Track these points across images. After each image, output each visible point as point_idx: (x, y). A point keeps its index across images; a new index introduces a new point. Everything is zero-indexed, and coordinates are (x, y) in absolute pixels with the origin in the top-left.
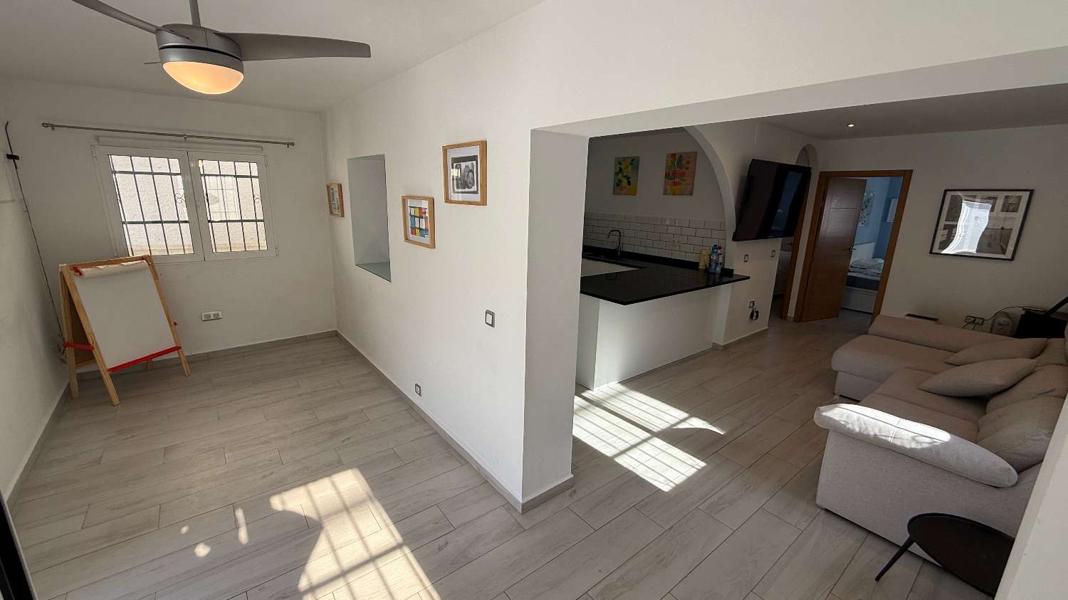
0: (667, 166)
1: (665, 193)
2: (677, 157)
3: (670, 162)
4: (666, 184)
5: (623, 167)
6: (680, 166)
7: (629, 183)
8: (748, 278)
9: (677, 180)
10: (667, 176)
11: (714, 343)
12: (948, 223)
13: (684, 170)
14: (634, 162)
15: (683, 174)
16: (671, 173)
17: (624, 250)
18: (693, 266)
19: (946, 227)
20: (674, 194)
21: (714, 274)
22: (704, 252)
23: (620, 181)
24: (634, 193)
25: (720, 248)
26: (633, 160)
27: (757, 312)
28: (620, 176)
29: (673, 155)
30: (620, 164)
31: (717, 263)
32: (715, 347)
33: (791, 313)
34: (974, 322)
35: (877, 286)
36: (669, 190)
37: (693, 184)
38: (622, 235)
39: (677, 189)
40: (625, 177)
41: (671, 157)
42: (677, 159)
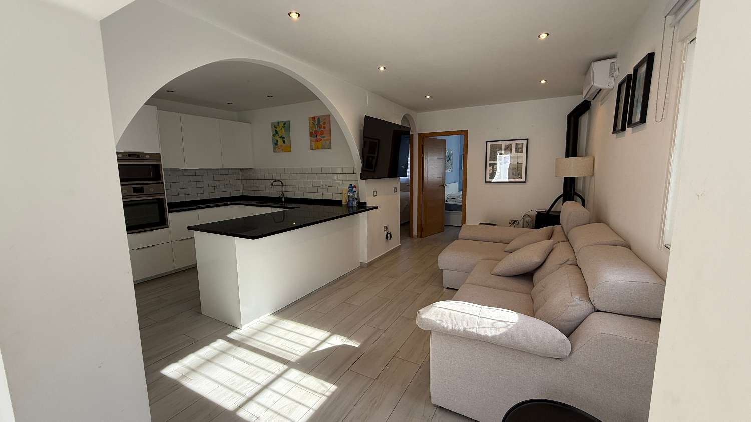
0: (310, 126)
1: (312, 148)
2: (316, 119)
3: (312, 123)
4: (311, 141)
5: (278, 130)
6: (319, 126)
7: (284, 142)
8: (377, 208)
9: (318, 137)
10: (311, 134)
11: (361, 262)
12: (491, 162)
13: (322, 129)
14: (286, 125)
15: (322, 133)
16: (314, 132)
17: (288, 196)
18: (338, 203)
19: (491, 165)
20: (318, 148)
21: (352, 207)
22: (344, 192)
23: (277, 141)
24: (289, 150)
25: (355, 187)
26: (285, 124)
27: (390, 234)
28: (277, 137)
29: (314, 118)
30: (275, 127)
31: (354, 199)
32: (362, 266)
33: (415, 233)
34: (514, 223)
35: (460, 208)
36: (314, 146)
37: (331, 140)
38: (284, 184)
39: (320, 144)
40: (281, 137)
41: (312, 120)
42: (316, 121)
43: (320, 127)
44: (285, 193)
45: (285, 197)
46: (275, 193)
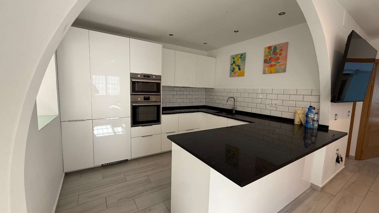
0: (265, 55)
1: (264, 73)
2: (272, 49)
3: (267, 52)
4: (265, 67)
5: (235, 60)
6: (275, 53)
7: (239, 69)
9: (272, 63)
10: (265, 61)
11: (311, 184)
13: (278, 56)
15: (278, 59)
16: (268, 59)
17: (238, 110)
18: (291, 121)
20: (271, 73)
22: (299, 112)
23: (234, 69)
24: (242, 75)
25: (314, 108)
26: (242, 55)
28: (234, 66)
29: (270, 48)
30: (234, 58)
31: (314, 121)
32: (314, 188)
33: (352, 153)
36: (267, 71)
37: (286, 64)
38: (236, 100)
39: (273, 69)
40: (237, 66)
41: (268, 49)
42: (272, 50)
44: (235, 106)
45: (235, 110)
46: (228, 106)
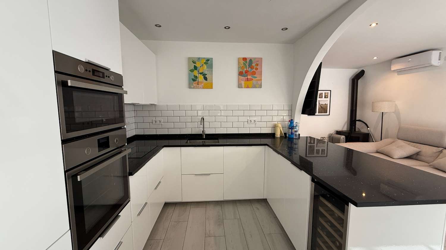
0: (239, 67)
1: (240, 86)
2: (248, 61)
3: (242, 64)
4: (239, 80)
5: (198, 65)
6: (250, 66)
7: (206, 79)
9: (249, 77)
10: (240, 74)
13: (254, 70)
14: (209, 62)
15: (254, 73)
16: (244, 72)
20: (248, 87)
23: (196, 77)
24: (210, 87)
26: (208, 60)
28: (196, 73)
29: (245, 59)
30: (194, 62)
36: (243, 85)
37: (261, 80)
39: (250, 83)
40: (201, 74)
41: (243, 60)
42: (248, 63)
43: (252, 68)
